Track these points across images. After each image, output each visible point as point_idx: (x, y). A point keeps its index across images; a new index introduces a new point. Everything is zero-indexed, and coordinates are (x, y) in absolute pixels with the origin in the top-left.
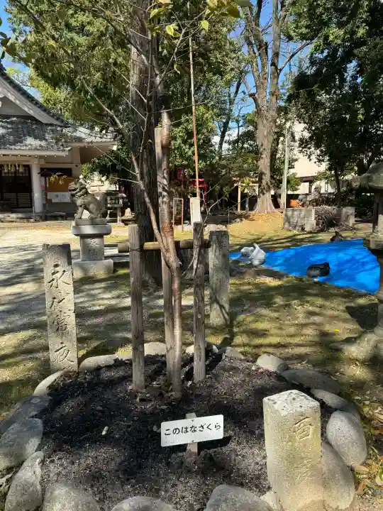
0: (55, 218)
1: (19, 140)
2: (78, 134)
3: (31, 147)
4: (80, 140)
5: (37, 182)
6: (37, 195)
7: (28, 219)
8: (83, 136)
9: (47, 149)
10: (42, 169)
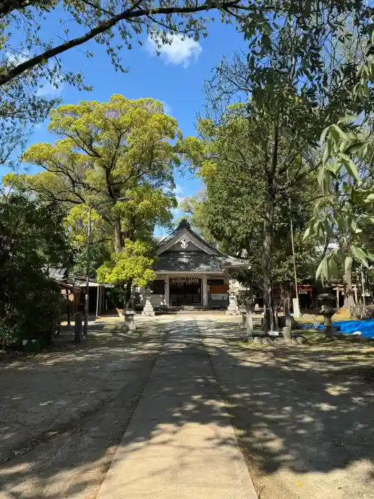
0: (214, 309)
1: (197, 265)
2: (228, 260)
3: (203, 269)
4: (229, 263)
5: (205, 288)
6: (205, 296)
7: (199, 309)
8: (231, 261)
9: (211, 270)
10: (208, 281)
